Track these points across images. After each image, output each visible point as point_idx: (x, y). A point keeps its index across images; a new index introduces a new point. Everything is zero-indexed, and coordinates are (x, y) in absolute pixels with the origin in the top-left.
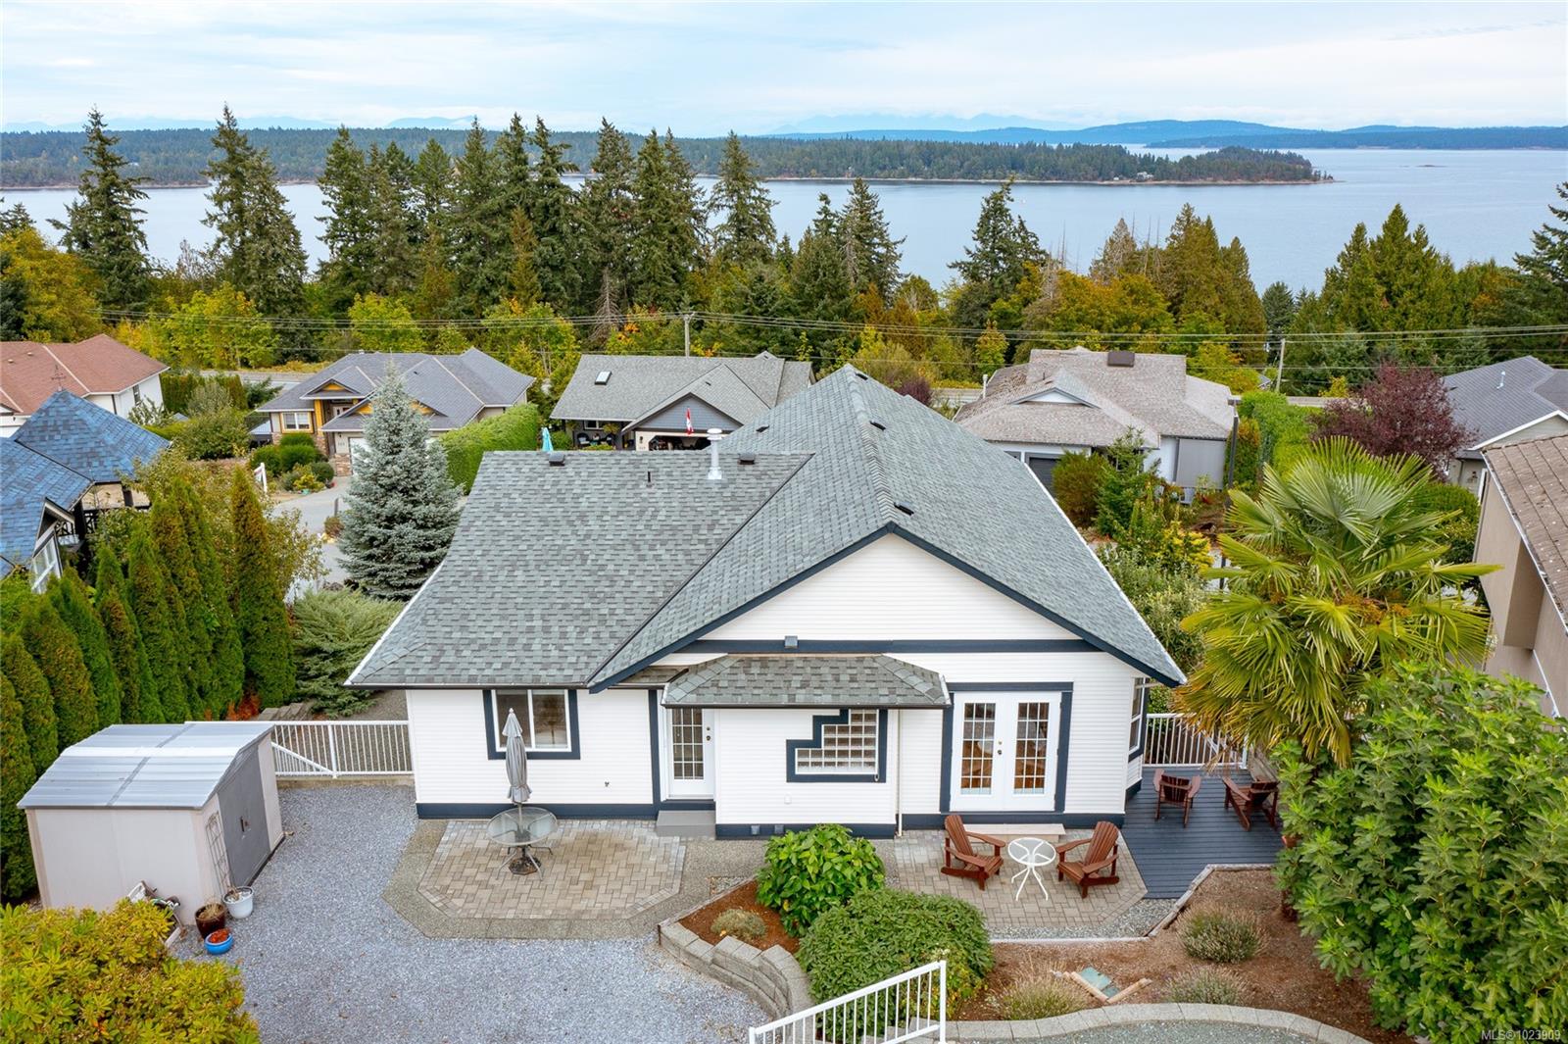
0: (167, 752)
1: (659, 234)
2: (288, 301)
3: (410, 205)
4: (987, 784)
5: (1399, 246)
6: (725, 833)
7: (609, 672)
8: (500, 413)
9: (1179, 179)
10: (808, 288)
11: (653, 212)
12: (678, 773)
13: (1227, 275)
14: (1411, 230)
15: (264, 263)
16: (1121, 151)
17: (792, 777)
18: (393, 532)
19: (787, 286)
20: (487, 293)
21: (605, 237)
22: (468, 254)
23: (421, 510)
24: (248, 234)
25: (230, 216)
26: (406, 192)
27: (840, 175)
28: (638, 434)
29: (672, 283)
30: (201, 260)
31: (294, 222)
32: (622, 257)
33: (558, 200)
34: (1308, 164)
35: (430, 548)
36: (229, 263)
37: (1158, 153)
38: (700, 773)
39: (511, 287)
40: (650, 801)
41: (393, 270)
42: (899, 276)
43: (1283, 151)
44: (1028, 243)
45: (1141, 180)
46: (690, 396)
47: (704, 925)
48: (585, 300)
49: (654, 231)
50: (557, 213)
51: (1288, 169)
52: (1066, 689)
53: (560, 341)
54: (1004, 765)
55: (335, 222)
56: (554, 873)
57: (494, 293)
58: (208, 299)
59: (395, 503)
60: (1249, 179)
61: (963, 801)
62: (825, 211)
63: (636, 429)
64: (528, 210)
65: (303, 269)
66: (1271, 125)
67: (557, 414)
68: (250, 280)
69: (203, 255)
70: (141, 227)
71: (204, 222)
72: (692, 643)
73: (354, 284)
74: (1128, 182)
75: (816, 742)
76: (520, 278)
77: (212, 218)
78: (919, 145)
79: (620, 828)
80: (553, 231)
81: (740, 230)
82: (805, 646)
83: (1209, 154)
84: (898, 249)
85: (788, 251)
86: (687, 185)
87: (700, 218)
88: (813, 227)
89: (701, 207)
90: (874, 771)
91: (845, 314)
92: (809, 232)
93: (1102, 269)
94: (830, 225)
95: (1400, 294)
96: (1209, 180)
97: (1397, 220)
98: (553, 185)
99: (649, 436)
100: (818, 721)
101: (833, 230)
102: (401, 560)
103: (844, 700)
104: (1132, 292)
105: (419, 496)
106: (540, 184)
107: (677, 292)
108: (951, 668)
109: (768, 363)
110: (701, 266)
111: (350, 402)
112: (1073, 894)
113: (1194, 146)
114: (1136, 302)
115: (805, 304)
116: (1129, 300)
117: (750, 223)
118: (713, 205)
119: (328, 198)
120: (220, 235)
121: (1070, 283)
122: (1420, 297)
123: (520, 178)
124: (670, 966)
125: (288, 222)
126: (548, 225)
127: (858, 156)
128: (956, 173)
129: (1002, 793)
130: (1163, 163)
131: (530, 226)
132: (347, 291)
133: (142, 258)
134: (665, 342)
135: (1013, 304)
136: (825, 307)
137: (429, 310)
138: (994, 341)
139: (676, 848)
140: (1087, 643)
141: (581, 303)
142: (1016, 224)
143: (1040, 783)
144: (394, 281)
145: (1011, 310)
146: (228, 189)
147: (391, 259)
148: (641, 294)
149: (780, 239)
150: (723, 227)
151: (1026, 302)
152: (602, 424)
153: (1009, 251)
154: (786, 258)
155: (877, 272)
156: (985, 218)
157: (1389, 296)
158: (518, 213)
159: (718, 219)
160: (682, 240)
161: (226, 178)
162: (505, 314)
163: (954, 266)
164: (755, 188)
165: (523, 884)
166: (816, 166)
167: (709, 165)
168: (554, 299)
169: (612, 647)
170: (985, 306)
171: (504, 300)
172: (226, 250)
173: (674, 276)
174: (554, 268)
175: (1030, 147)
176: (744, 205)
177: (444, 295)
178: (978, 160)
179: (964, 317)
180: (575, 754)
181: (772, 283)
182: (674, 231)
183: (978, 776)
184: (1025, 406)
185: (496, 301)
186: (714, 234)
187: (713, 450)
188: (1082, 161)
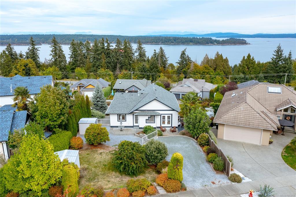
0: (89, 119)
1: (127, 58)
2: (64, 68)
3: (84, 52)
4: (165, 124)
5: (249, 60)
6: (140, 128)
7: (129, 113)
8: (105, 88)
9: (222, 44)
10: (152, 67)
11: (126, 54)
12: (135, 123)
13: (225, 63)
14: (251, 57)
15: (60, 62)
16: (211, 39)
17: (146, 123)
18: (98, 103)
19: (148, 66)
20: (98, 67)
21: (118, 58)
22: (95, 61)
23: (101, 100)
24: (57, 57)
25: (54, 54)
26: (83, 49)
27: (159, 43)
28: (126, 91)
29: (129, 66)
30: (48, 61)
31: (65, 55)
32: (120, 61)
33: (110, 52)
34: (246, 41)
35: (102, 105)
36: (54, 62)
37: (218, 39)
38: (138, 123)
39: (102, 66)
40: (133, 126)
41: (81, 63)
42: (168, 64)
43: (241, 39)
44: (189, 59)
45: (214, 44)
46: (133, 85)
47: (138, 134)
48: (114, 69)
49: (126, 57)
50: (110, 54)
51: (242, 42)
52: (172, 114)
53: (110, 75)
54: (166, 121)
55: (71, 55)
56: (124, 131)
57: (99, 67)
58: (51, 68)
59: (98, 99)
60: (234, 44)
61: (163, 125)
62: (155, 52)
63: (126, 90)
64: (105, 53)
65: (66, 63)
66: (239, 33)
67: (114, 88)
68: (57, 65)
69: (49, 60)
70: (39, 56)
71: (50, 55)
72: (137, 110)
73: (75, 65)
74: (212, 44)
75: (148, 119)
76: (103, 65)
77: (51, 54)
78: (173, 37)
79: (130, 128)
80: (109, 57)
81: (140, 56)
82: (147, 110)
83: (227, 39)
84: (168, 59)
85: (149, 59)
86: (131, 48)
87: (133, 54)
88: (153, 55)
89: (134, 52)
90: (154, 122)
91: (158, 71)
92: (152, 56)
93: (203, 62)
94: (156, 55)
95: (250, 68)
96: (227, 44)
97: (249, 56)
98: (109, 49)
99: (128, 91)
100: (149, 117)
101: (156, 56)
102: (99, 106)
103: (151, 115)
104: (205, 68)
105: (101, 98)
106: (107, 49)
107: (130, 67)
108: (161, 112)
109: (145, 81)
110: (134, 62)
111: (83, 86)
112: (172, 133)
113: (225, 37)
114: (206, 69)
115: (151, 69)
116: (205, 69)
117: (142, 55)
118: (136, 52)
119: (70, 51)
120: (52, 57)
121: (196, 66)
122: (253, 68)
123: (103, 48)
124: (135, 137)
125: (64, 55)
126: (108, 56)
127: (162, 39)
128: (180, 43)
129: (166, 125)
130: (219, 41)
131: (105, 56)
132: (73, 67)
133: (39, 61)
134: (128, 76)
135: (186, 69)
136: (154, 70)
137: (88, 70)
138: (182, 76)
139: (135, 129)
140: (173, 110)
141: (113, 69)
142: (187, 56)
143: (170, 124)
144: (82, 65)
145: (186, 70)
146: (54, 50)
147: (81, 61)
148: (124, 67)
149: (147, 57)
150: (137, 56)
151: (188, 69)
152: (120, 89)
153: (186, 61)
154: (148, 60)
155: (164, 63)
156: (182, 55)
157: (248, 68)
158: (103, 54)
159: (136, 54)
160: (131, 58)
161: (54, 48)
162: (101, 71)
163: (176, 63)
164: (143, 49)
165: (121, 132)
166: (154, 41)
167: (134, 41)
168: (109, 68)
169: (129, 111)
170: (182, 69)
171: (101, 69)
172: (53, 60)
173: (129, 64)
174: (109, 63)
175: (194, 38)
176: (141, 52)
177: (90, 67)
178: (184, 40)
179: (178, 71)
180: (126, 121)
181: (146, 66)
182: (129, 57)
183: (164, 122)
184: (182, 87)
185: (99, 69)
186: (136, 57)
187: (139, 92)
188: (203, 40)
